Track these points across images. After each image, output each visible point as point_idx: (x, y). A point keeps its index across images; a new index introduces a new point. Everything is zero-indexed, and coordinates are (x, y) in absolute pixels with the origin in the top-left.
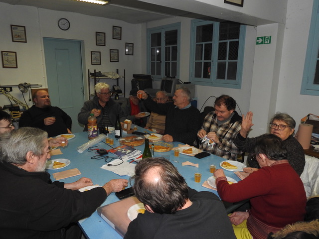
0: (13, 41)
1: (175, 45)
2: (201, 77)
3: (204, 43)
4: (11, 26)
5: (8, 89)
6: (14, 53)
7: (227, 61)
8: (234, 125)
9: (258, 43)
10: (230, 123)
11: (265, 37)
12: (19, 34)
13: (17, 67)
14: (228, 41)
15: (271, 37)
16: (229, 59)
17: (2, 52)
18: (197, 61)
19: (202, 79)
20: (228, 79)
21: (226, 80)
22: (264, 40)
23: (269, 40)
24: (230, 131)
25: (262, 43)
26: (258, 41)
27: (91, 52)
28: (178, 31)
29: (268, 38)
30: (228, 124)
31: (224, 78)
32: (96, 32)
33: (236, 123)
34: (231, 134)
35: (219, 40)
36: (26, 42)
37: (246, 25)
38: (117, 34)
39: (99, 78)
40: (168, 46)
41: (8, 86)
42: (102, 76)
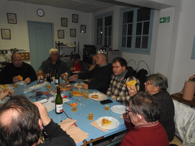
0: (9, 23)
1: (111, 26)
2: (125, 47)
3: (127, 24)
4: (8, 13)
5: (5, 52)
6: (9, 30)
7: (142, 35)
8: (127, 80)
9: (160, 22)
11: (166, 17)
12: (12, 18)
13: (10, 39)
14: (143, 22)
15: (169, 17)
16: (143, 34)
17: (1, 29)
18: (123, 36)
19: (126, 48)
20: (142, 48)
21: (141, 49)
22: (165, 20)
23: (168, 20)
25: (163, 22)
26: (161, 20)
27: (58, 30)
28: (112, 17)
29: (167, 18)
31: (139, 47)
32: (61, 18)
35: (137, 21)
36: (16, 24)
37: (154, 9)
38: (75, 19)
39: (62, 46)
40: (106, 27)
41: (4, 50)
42: (64, 45)
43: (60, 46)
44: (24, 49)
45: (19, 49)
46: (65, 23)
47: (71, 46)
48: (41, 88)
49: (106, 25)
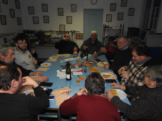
0: (71, 12)
1: (159, 7)
4: (71, 5)
6: (71, 17)
8: (144, 69)
10: (142, 66)
13: (72, 23)
17: (67, 17)
24: (140, 73)
27: (107, 15)
30: (140, 67)
32: (111, 4)
33: (146, 67)
34: (140, 75)
36: (76, 12)
38: (124, 3)
39: (107, 29)
40: (154, 8)
41: (68, 31)
42: (110, 28)
43: (106, 29)
44: (80, 31)
45: (76, 31)
46: (113, 8)
47: (116, 29)
48: (73, 61)
49: (154, 6)
